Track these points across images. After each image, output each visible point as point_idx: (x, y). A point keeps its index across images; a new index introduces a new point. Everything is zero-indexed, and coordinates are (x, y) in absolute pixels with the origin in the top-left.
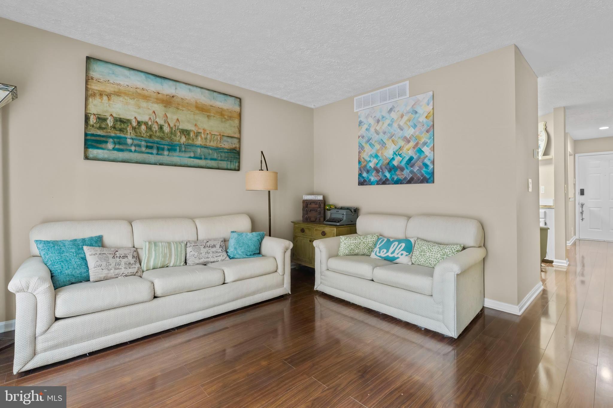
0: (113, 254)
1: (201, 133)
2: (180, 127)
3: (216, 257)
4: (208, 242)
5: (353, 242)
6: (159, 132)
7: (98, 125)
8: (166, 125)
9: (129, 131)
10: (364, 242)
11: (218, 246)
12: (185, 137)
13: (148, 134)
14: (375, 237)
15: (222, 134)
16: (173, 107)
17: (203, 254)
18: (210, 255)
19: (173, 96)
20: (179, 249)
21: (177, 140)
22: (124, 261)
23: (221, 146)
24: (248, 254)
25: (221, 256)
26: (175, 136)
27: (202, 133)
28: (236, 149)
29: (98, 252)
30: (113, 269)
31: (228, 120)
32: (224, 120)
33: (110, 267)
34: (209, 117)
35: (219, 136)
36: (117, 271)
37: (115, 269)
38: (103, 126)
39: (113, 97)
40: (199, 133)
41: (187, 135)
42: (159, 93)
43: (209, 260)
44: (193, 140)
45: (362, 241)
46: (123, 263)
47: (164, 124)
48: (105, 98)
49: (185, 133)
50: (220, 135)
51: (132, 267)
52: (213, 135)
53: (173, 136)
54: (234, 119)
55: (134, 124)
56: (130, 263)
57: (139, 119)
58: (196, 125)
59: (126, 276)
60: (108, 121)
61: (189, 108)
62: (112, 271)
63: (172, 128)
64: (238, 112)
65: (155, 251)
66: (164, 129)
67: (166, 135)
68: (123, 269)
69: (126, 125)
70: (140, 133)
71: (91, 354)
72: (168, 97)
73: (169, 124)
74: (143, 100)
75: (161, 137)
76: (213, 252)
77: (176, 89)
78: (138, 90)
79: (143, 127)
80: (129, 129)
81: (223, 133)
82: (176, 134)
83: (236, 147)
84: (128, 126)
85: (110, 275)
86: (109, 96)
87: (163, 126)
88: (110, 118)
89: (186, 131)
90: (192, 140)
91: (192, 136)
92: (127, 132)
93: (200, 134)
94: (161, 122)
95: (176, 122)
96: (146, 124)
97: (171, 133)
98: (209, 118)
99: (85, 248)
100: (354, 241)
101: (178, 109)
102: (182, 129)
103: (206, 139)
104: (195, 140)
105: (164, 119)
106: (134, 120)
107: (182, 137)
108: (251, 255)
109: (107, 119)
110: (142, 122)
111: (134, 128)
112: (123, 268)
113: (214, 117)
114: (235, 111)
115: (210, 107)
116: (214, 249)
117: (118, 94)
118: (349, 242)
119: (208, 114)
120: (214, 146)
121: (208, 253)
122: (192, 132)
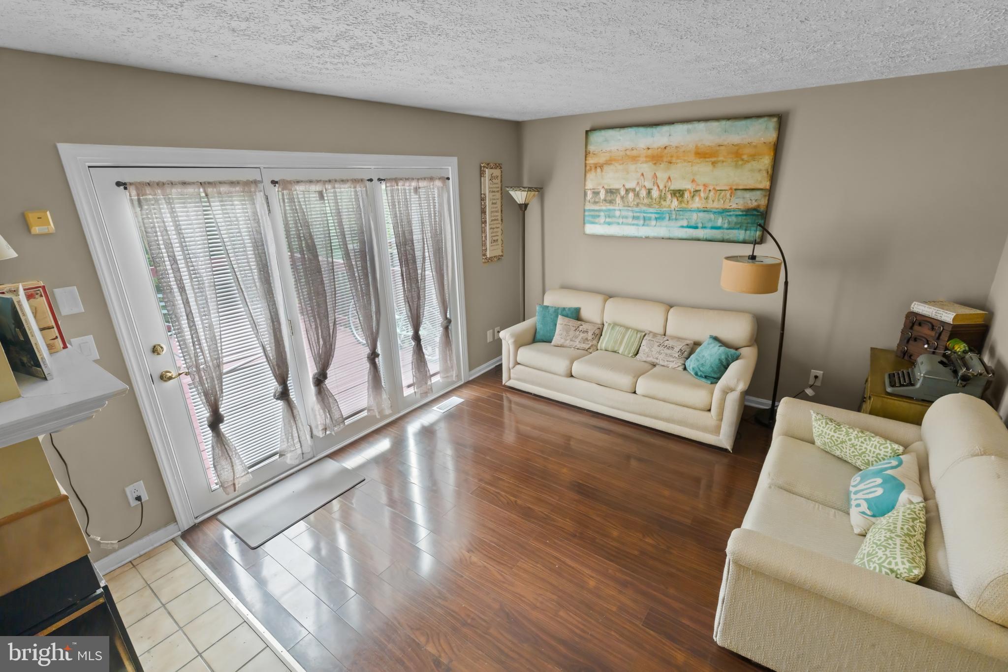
0: (576, 327)
1: (700, 190)
2: (672, 188)
3: (667, 361)
4: (668, 340)
5: (828, 432)
6: (646, 198)
7: (593, 200)
8: (655, 188)
9: (617, 203)
10: (853, 446)
11: (677, 349)
12: (678, 200)
13: (635, 203)
14: (886, 450)
15: (734, 187)
16: (665, 163)
17: (654, 353)
18: (661, 357)
19: (665, 148)
20: (632, 340)
21: (667, 206)
22: (582, 335)
23: (730, 207)
24: (699, 374)
25: (675, 362)
26: (665, 200)
27: (702, 190)
28: (758, 209)
29: (565, 323)
30: (569, 340)
31: (748, 162)
32: (740, 163)
33: (568, 338)
34: (714, 164)
35: (730, 192)
36: (572, 343)
37: (571, 341)
38: (597, 200)
39: (606, 168)
40: (697, 191)
41: (680, 197)
42: (649, 149)
43: (658, 361)
44: (688, 202)
45: (850, 440)
46: (580, 337)
47: (652, 187)
48: (599, 170)
49: (677, 195)
50: (731, 189)
51: (587, 342)
52: (718, 192)
53: (662, 200)
54: (760, 157)
55: (623, 192)
56: (587, 339)
57: (627, 186)
58: (693, 181)
59: (578, 349)
60: (601, 194)
61: (686, 158)
62: (568, 342)
63: (661, 190)
64: (770, 143)
65: (610, 334)
66: (653, 193)
67: (654, 201)
68: (577, 343)
69: (615, 195)
70: (628, 202)
71: (535, 395)
72: (659, 150)
73: (658, 186)
74: (632, 163)
75: (648, 205)
76: (666, 354)
77: (670, 135)
78: (628, 153)
79: (631, 195)
80: (618, 200)
81: (737, 185)
82: (666, 198)
83: (759, 206)
84: (617, 196)
85: (565, 344)
86: (601, 167)
87: (652, 189)
88: (602, 191)
89: (679, 191)
90: (686, 203)
91: (686, 197)
92: (616, 203)
93: (699, 192)
94: (649, 185)
95: (667, 181)
96: (634, 190)
97: (660, 197)
98: (714, 166)
99: (560, 317)
100: (831, 430)
101: (671, 163)
102: (673, 190)
103: (707, 198)
104: (690, 202)
105: (653, 180)
106: (622, 189)
107: (673, 201)
108: (701, 376)
109: (600, 192)
110: (630, 189)
111: (622, 198)
112: (577, 341)
113: (723, 162)
114: (765, 143)
115: (718, 148)
116: (669, 352)
117: (609, 162)
118: (821, 428)
119: (713, 159)
120: (718, 208)
121: (660, 353)
122: (687, 191)
